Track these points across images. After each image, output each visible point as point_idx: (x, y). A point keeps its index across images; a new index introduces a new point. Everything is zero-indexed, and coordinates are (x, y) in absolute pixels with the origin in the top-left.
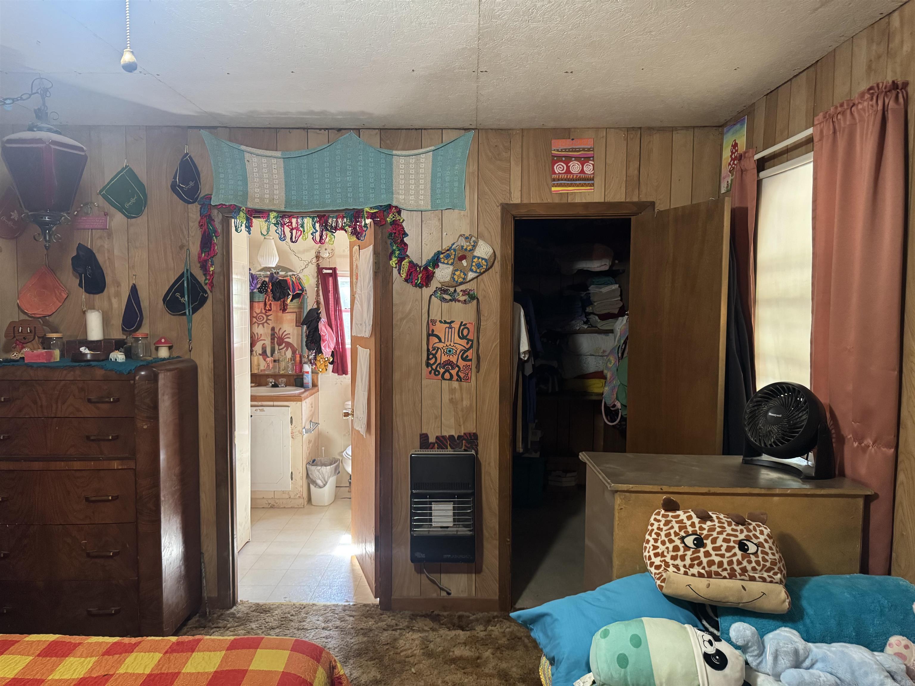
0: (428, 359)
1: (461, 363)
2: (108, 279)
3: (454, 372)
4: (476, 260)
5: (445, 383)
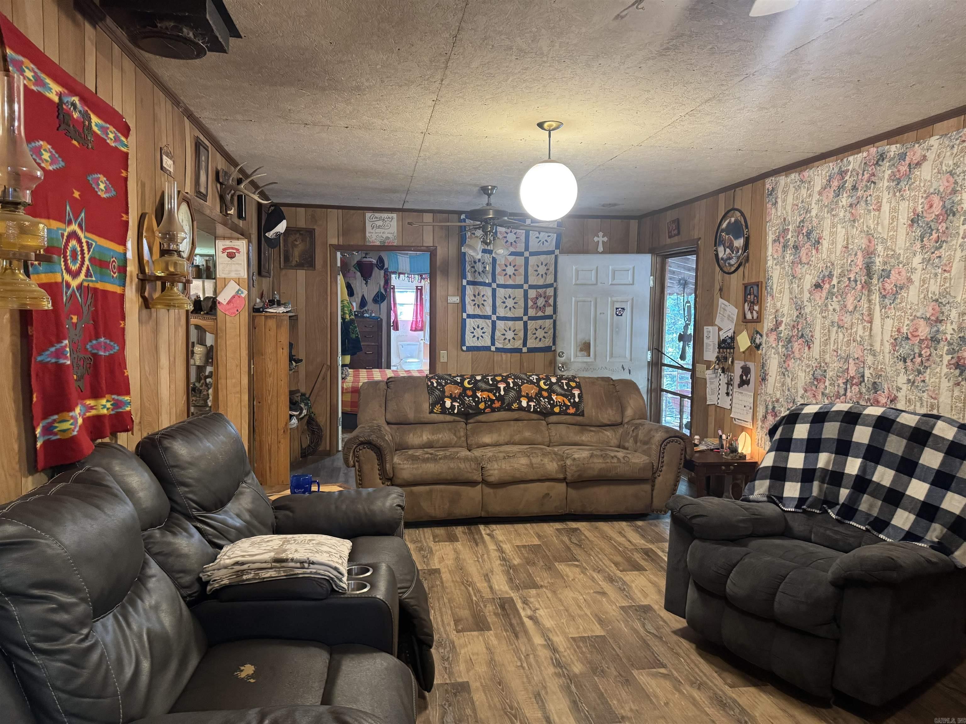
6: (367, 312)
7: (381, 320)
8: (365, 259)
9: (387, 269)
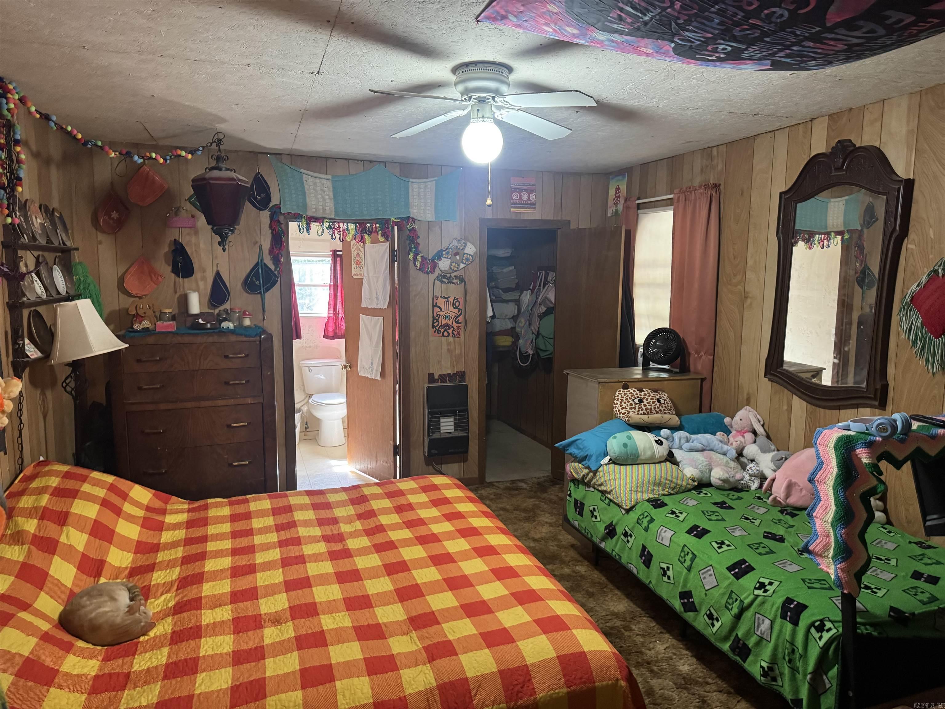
0: (433, 323)
1: (455, 325)
2: (196, 266)
3: (450, 331)
4: (465, 256)
5: (444, 339)
6: (228, 315)
7: (270, 338)
8: (216, 174)
9: (278, 207)
